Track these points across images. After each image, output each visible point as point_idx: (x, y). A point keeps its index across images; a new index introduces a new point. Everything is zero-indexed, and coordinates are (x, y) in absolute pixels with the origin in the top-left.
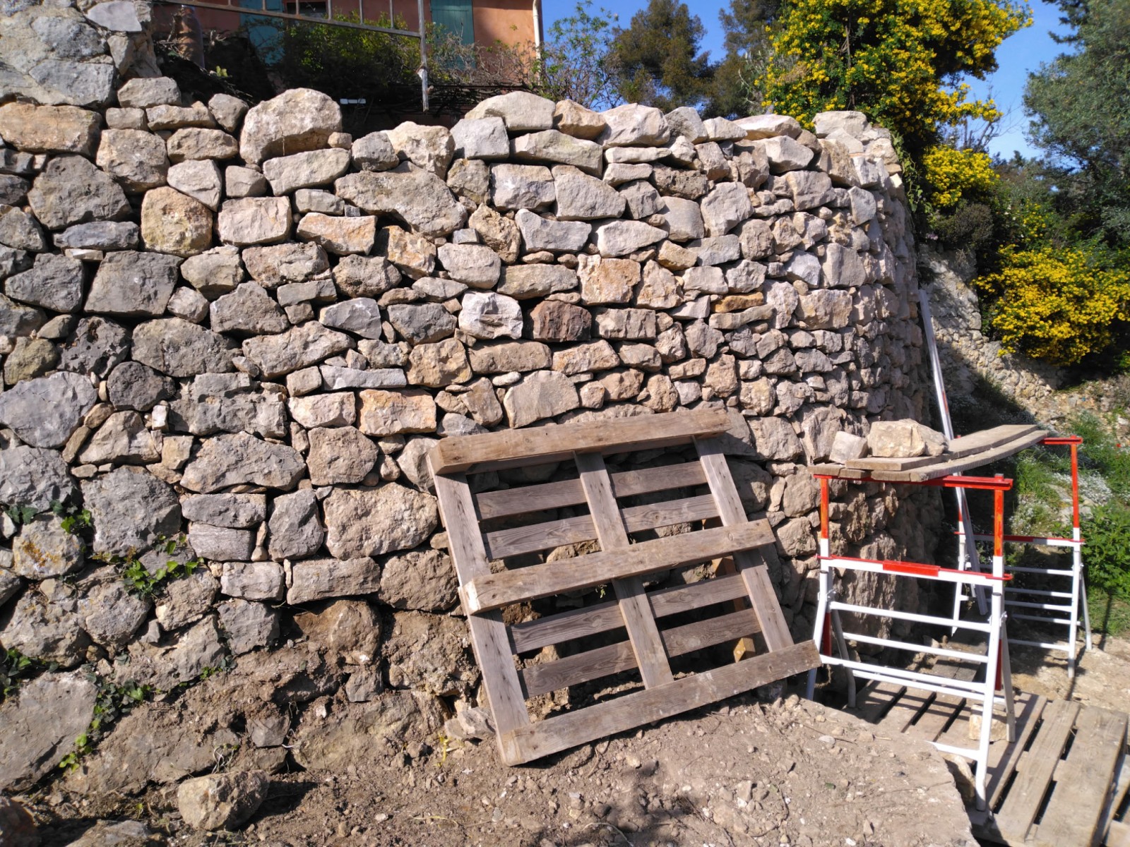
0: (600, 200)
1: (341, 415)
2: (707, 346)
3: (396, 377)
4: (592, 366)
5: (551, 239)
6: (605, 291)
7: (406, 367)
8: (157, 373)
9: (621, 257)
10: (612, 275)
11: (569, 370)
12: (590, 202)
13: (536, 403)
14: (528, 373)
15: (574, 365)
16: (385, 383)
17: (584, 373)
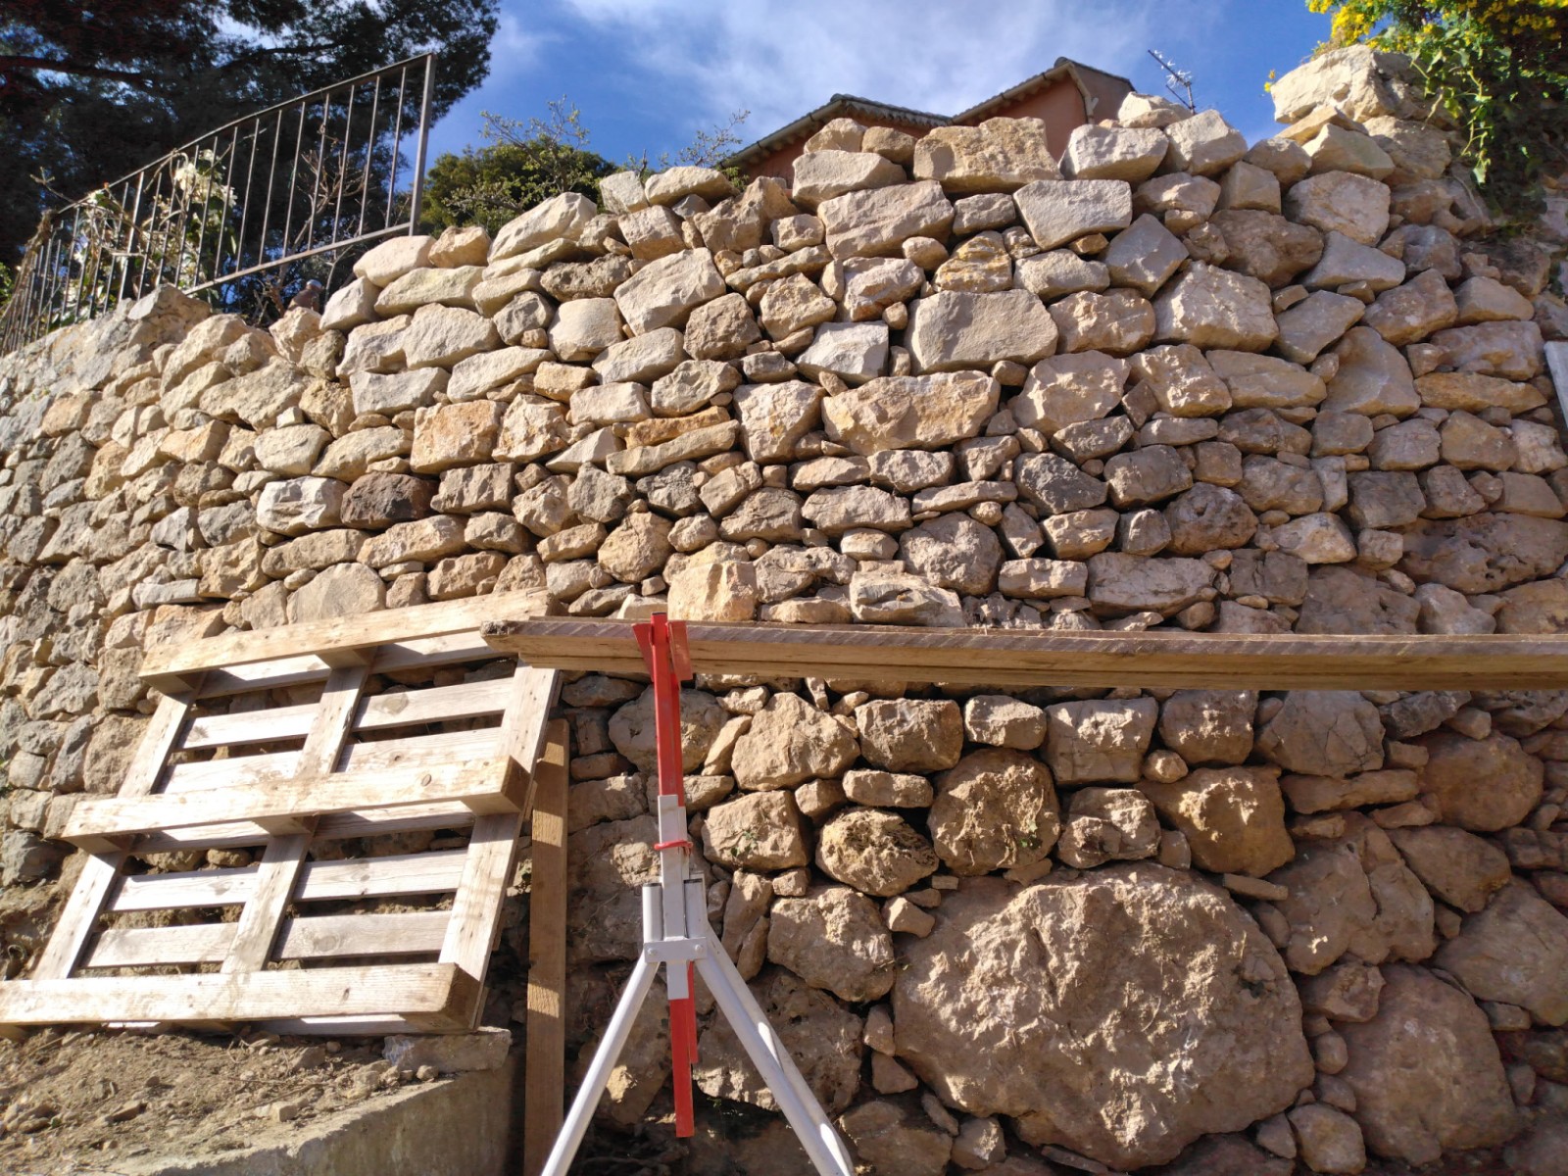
0: (453, 333)
1: (131, 634)
2: (597, 502)
3: (188, 589)
4: (409, 551)
5: (377, 397)
6: (437, 448)
7: (198, 576)
8: (53, 610)
9: (471, 399)
10: (450, 426)
11: (377, 559)
12: (438, 339)
13: (320, 606)
14: (319, 570)
15: (383, 552)
16: (176, 596)
17: (396, 563)
